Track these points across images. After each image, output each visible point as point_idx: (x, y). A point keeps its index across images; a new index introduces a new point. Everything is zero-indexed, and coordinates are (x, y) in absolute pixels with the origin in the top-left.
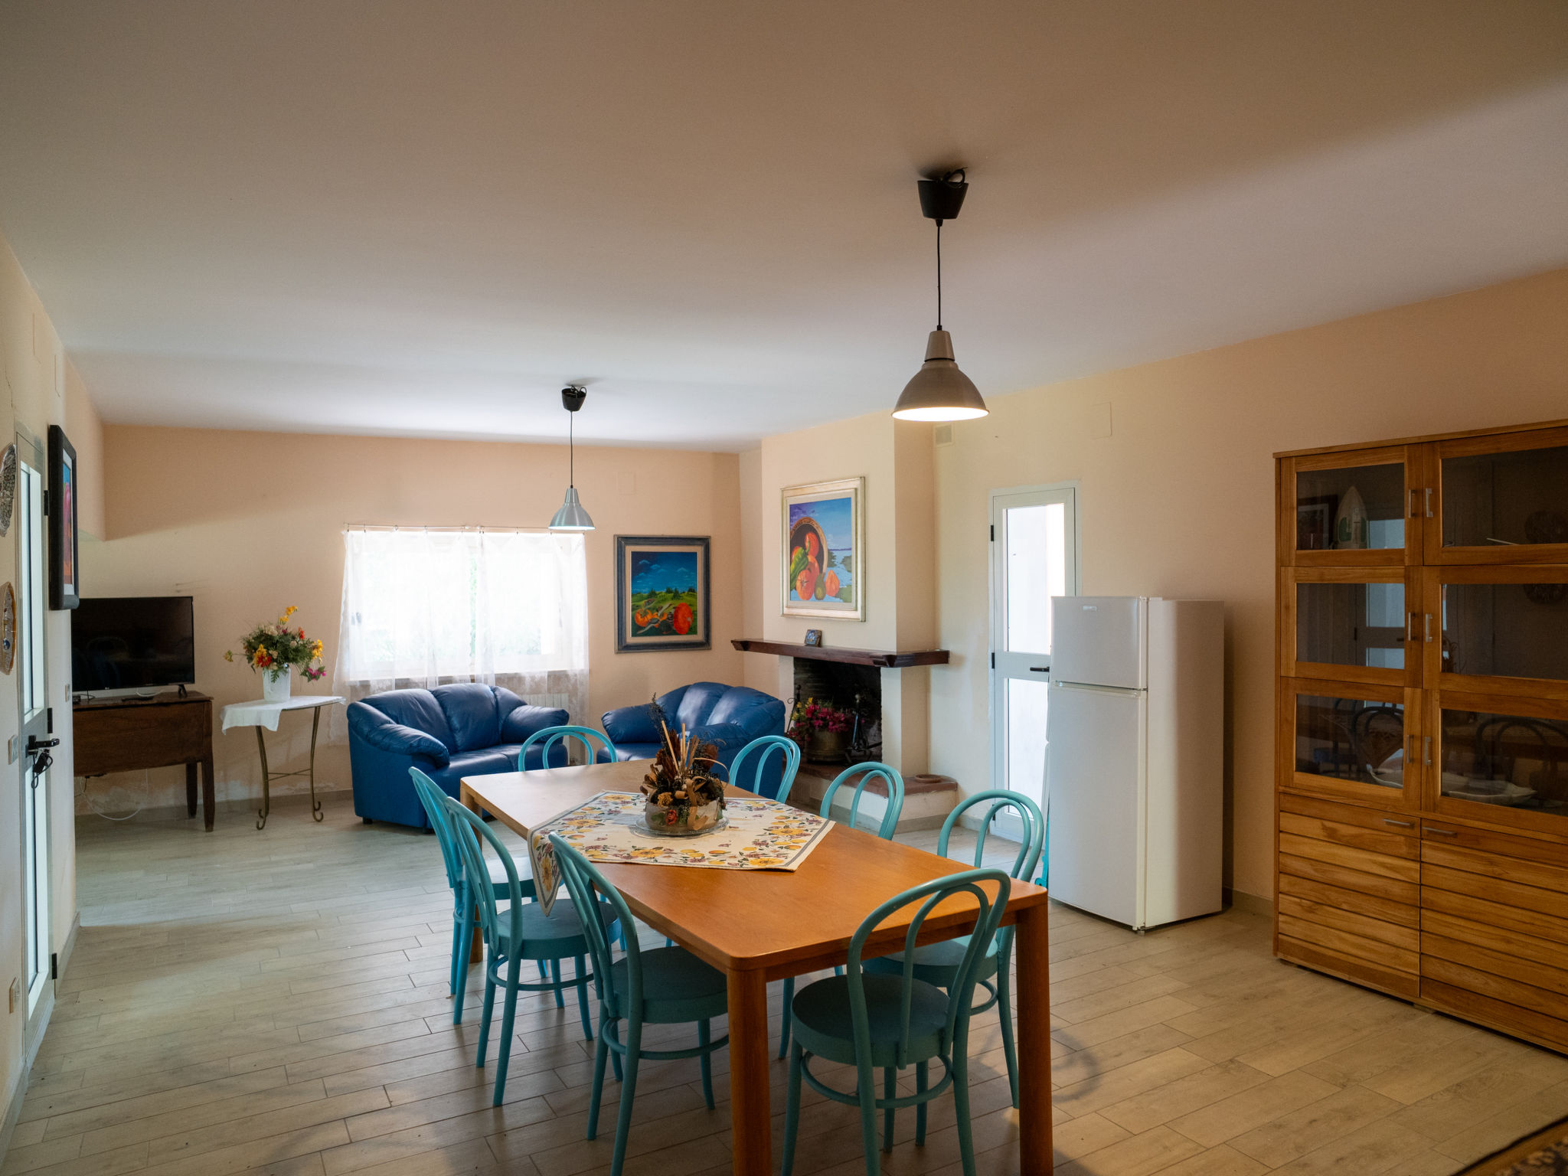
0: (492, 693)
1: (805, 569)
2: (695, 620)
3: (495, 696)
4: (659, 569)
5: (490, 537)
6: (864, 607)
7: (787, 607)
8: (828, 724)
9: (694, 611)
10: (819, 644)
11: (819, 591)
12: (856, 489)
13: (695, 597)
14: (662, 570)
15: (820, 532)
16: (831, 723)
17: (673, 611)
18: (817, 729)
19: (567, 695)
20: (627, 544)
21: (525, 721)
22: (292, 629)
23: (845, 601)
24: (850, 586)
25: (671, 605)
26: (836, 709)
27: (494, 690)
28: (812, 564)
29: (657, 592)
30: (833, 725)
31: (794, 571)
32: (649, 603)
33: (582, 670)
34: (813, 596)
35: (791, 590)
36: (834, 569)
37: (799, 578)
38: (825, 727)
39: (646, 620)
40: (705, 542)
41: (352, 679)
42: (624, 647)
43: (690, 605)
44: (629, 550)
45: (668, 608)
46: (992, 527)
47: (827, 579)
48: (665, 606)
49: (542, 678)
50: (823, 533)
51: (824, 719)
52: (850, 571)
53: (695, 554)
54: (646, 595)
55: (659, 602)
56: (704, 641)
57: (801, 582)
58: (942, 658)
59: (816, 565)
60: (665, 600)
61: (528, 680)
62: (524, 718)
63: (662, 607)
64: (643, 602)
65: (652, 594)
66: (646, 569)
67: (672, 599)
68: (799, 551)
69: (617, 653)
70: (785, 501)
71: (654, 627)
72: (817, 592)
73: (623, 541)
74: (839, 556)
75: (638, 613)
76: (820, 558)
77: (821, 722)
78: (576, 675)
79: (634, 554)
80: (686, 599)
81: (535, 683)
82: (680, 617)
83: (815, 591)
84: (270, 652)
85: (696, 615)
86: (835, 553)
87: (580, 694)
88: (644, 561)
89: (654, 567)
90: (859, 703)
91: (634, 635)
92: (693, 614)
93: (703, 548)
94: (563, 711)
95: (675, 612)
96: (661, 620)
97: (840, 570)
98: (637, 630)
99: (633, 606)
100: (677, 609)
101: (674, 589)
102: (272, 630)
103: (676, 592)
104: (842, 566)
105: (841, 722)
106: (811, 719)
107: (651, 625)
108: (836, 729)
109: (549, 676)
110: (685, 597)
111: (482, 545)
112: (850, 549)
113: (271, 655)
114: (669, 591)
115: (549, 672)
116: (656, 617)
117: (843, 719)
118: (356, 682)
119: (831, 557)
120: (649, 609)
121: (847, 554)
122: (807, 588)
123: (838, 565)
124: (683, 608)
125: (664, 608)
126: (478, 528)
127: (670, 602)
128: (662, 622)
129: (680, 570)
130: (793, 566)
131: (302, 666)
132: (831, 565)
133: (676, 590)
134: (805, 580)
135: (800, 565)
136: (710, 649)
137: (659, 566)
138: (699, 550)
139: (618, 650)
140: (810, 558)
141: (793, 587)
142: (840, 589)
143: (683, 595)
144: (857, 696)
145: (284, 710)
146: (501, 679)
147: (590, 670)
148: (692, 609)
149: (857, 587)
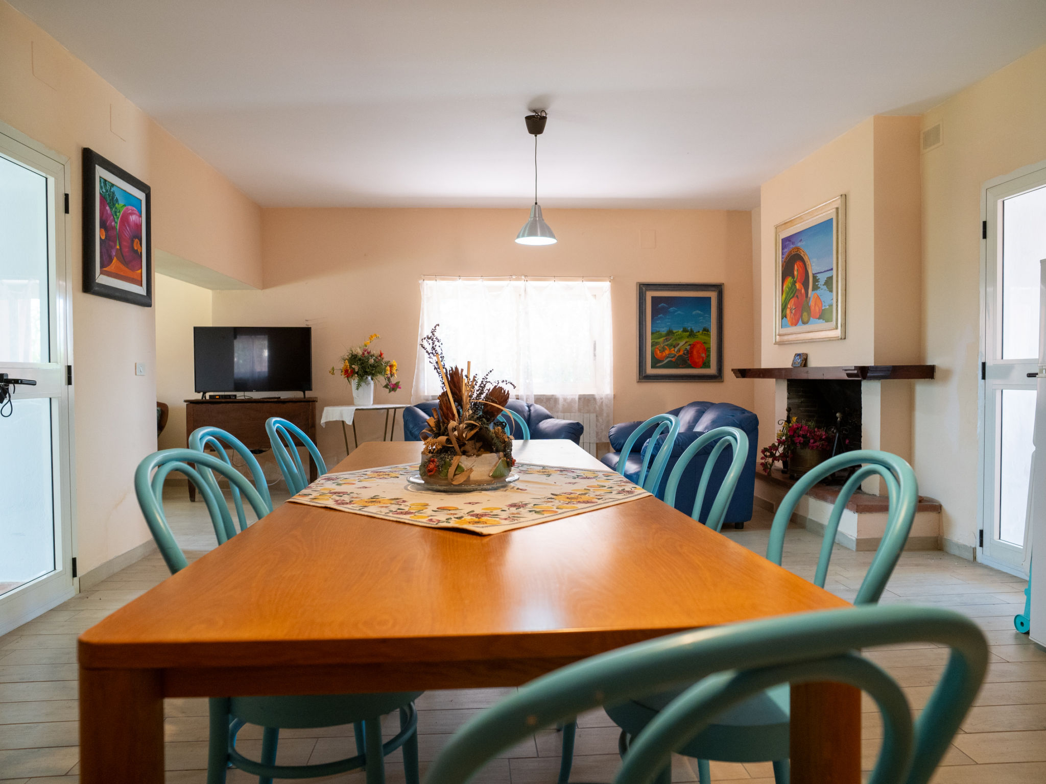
0: (527, 408)
1: (793, 297)
2: (709, 356)
3: (530, 410)
4: (676, 311)
5: (532, 284)
6: (844, 325)
7: (780, 335)
8: (809, 441)
9: (708, 348)
10: (805, 365)
11: (805, 314)
12: (837, 209)
13: (709, 336)
14: (679, 312)
15: (806, 258)
16: (812, 441)
17: (688, 348)
18: (799, 447)
19: (595, 415)
20: (647, 290)
21: (547, 430)
22: (375, 352)
23: (827, 321)
24: (831, 306)
25: (686, 342)
26: (819, 428)
27: (529, 407)
28: (800, 291)
29: (674, 331)
30: (814, 443)
31: (785, 301)
32: (667, 340)
33: (607, 395)
34: (800, 322)
35: (782, 319)
36: (818, 292)
37: (789, 306)
38: (805, 445)
39: (664, 354)
40: (719, 288)
41: (426, 394)
42: (644, 377)
43: (705, 343)
44: (650, 295)
45: (683, 344)
46: (985, 223)
47: (812, 303)
48: (682, 343)
49: (573, 400)
50: (809, 258)
51: (804, 436)
52: (831, 291)
53: (709, 298)
54: (664, 333)
55: (676, 340)
56: (716, 374)
57: (791, 310)
58: (928, 372)
59: (803, 291)
60: (681, 338)
61: (561, 401)
62: (546, 428)
63: (679, 344)
64: (661, 340)
65: (670, 333)
66: (664, 311)
67: (688, 337)
68: (790, 280)
69: (638, 382)
70: (778, 235)
71: (671, 361)
72: (804, 317)
73: (644, 288)
74: (822, 278)
75: (658, 348)
76: (806, 284)
77: (801, 439)
78: (602, 399)
79: (653, 298)
80: (701, 338)
81: (567, 403)
82: (695, 353)
83: (801, 316)
84: (353, 366)
85: (709, 351)
86: (819, 276)
87: (605, 415)
88: (662, 304)
89: (671, 309)
90: (841, 422)
91: (653, 367)
92: (707, 351)
93: (716, 293)
94: (578, 424)
95: (690, 349)
96: (677, 355)
97: (823, 291)
98: (655, 363)
99: (652, 343)
100: (693, 346)
101: (689, 329)
102: (359, 352)
103: (692, 331)
104: (825, 287)
105: (821, 439)
106: (793, 436)
107: (670, 359)
108: (818, 447)
109: (580, 399)
110: (700, 336)
111: (525, 290)
112: (832, 269)
113: (354, 369)
114: (685, 330)
115: (580, 395)
116: (673, 352)
117: (824, 437)
118: (429, 396)
119: (816, 280)
120: (667, 345)
121: (828, 274)
122: (795, 315)
123: (822, 287)
124: (698, 346)
125: (680, 345)
126: (523, 277)
127: (687, 340)
128: (678, 357)
129: (694, 313)
130: (784, 296)
131: (382, 379)
132: (815, 288)
133: (691, 330)
134: (794, 308)
135: (789, 294)
136: (723, 382)
137: (676, 309)
138: (713, 295)
139: (639, 379)
140: (798, 285)
141: (784, 316)
142: (823, 310)
143: (697, 334)
144: (838, 415)
145: (356, 410)
146: (539, 399)
147: (614, 395)
148: (706, 346)
149: (837, 305)
